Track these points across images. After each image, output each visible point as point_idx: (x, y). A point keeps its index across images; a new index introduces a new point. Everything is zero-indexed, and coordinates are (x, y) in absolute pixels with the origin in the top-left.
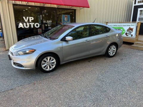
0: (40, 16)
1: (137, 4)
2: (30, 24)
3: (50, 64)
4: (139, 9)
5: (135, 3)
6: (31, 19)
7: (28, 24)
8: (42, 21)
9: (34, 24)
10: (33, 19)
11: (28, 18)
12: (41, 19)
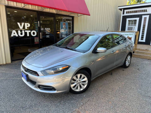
0: (37, 23)
1: (125, 14)
2: (26, 31)
3: (80, 83)
4: (128, 19)
5: (123, 13)
6: (27, 25)
7: (23, 32)
8: (39, 28)
9: (30, 31)
10: (29, 25)
11: (23, 24)
12: (39, 26)
